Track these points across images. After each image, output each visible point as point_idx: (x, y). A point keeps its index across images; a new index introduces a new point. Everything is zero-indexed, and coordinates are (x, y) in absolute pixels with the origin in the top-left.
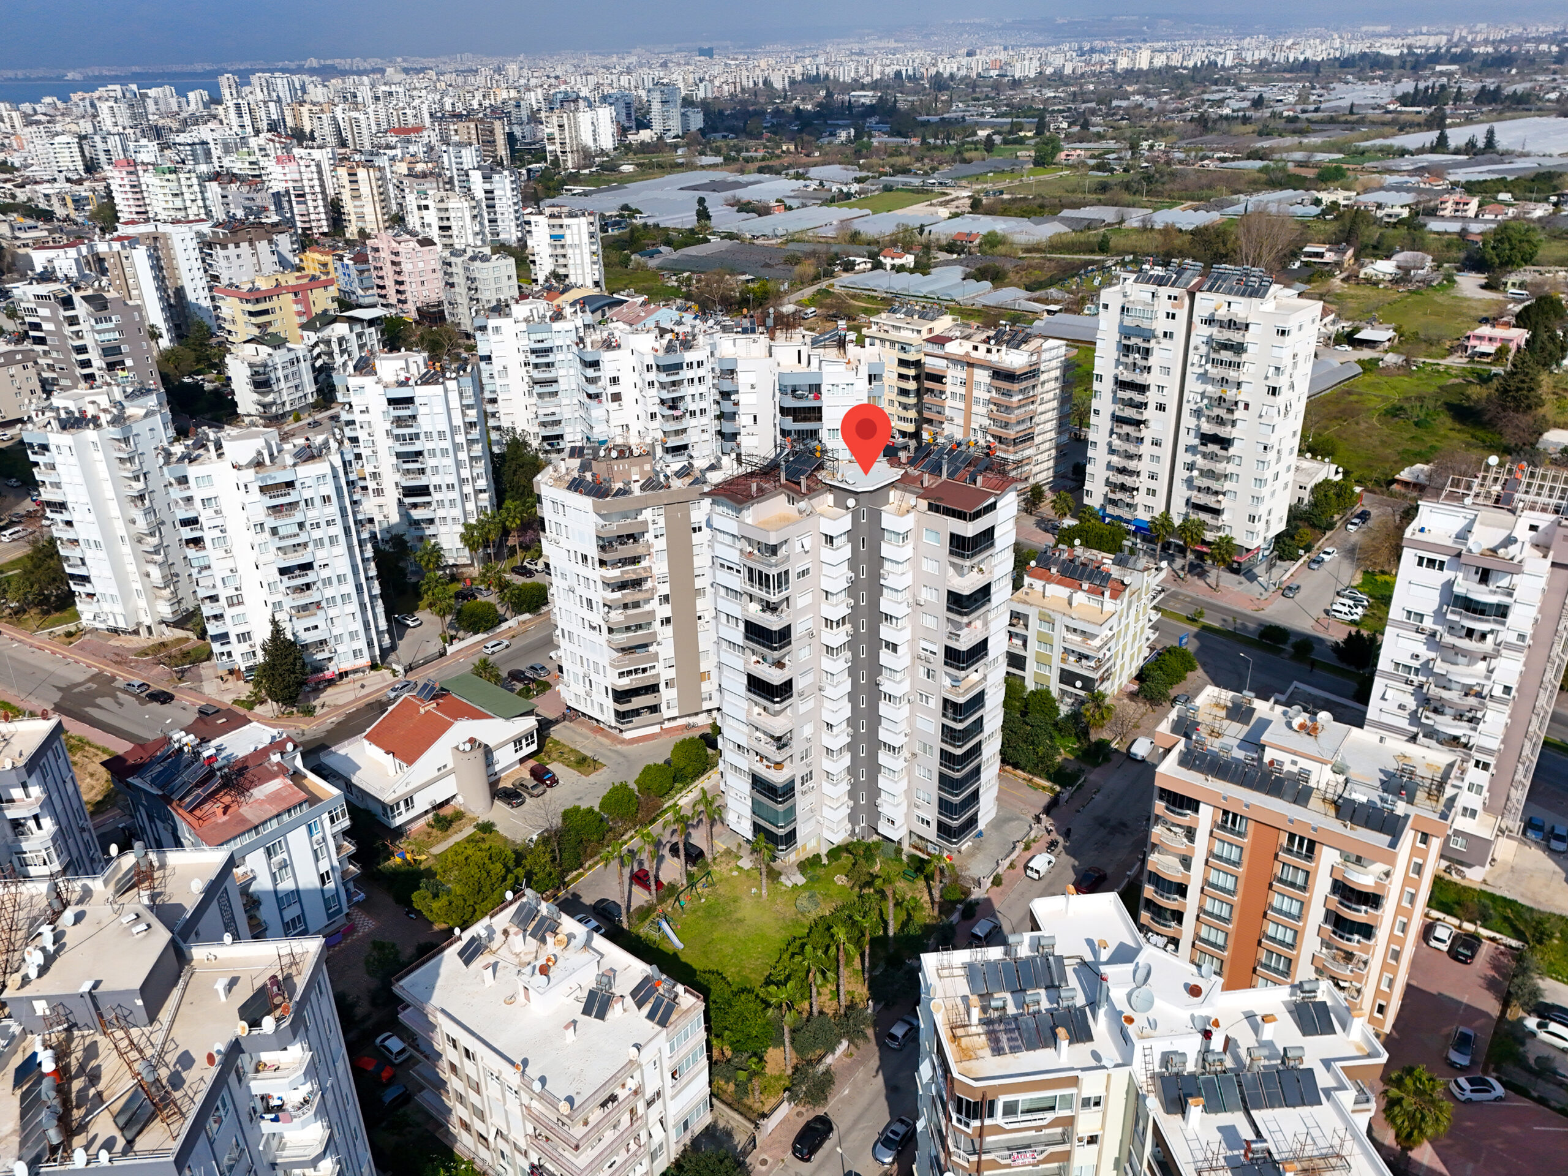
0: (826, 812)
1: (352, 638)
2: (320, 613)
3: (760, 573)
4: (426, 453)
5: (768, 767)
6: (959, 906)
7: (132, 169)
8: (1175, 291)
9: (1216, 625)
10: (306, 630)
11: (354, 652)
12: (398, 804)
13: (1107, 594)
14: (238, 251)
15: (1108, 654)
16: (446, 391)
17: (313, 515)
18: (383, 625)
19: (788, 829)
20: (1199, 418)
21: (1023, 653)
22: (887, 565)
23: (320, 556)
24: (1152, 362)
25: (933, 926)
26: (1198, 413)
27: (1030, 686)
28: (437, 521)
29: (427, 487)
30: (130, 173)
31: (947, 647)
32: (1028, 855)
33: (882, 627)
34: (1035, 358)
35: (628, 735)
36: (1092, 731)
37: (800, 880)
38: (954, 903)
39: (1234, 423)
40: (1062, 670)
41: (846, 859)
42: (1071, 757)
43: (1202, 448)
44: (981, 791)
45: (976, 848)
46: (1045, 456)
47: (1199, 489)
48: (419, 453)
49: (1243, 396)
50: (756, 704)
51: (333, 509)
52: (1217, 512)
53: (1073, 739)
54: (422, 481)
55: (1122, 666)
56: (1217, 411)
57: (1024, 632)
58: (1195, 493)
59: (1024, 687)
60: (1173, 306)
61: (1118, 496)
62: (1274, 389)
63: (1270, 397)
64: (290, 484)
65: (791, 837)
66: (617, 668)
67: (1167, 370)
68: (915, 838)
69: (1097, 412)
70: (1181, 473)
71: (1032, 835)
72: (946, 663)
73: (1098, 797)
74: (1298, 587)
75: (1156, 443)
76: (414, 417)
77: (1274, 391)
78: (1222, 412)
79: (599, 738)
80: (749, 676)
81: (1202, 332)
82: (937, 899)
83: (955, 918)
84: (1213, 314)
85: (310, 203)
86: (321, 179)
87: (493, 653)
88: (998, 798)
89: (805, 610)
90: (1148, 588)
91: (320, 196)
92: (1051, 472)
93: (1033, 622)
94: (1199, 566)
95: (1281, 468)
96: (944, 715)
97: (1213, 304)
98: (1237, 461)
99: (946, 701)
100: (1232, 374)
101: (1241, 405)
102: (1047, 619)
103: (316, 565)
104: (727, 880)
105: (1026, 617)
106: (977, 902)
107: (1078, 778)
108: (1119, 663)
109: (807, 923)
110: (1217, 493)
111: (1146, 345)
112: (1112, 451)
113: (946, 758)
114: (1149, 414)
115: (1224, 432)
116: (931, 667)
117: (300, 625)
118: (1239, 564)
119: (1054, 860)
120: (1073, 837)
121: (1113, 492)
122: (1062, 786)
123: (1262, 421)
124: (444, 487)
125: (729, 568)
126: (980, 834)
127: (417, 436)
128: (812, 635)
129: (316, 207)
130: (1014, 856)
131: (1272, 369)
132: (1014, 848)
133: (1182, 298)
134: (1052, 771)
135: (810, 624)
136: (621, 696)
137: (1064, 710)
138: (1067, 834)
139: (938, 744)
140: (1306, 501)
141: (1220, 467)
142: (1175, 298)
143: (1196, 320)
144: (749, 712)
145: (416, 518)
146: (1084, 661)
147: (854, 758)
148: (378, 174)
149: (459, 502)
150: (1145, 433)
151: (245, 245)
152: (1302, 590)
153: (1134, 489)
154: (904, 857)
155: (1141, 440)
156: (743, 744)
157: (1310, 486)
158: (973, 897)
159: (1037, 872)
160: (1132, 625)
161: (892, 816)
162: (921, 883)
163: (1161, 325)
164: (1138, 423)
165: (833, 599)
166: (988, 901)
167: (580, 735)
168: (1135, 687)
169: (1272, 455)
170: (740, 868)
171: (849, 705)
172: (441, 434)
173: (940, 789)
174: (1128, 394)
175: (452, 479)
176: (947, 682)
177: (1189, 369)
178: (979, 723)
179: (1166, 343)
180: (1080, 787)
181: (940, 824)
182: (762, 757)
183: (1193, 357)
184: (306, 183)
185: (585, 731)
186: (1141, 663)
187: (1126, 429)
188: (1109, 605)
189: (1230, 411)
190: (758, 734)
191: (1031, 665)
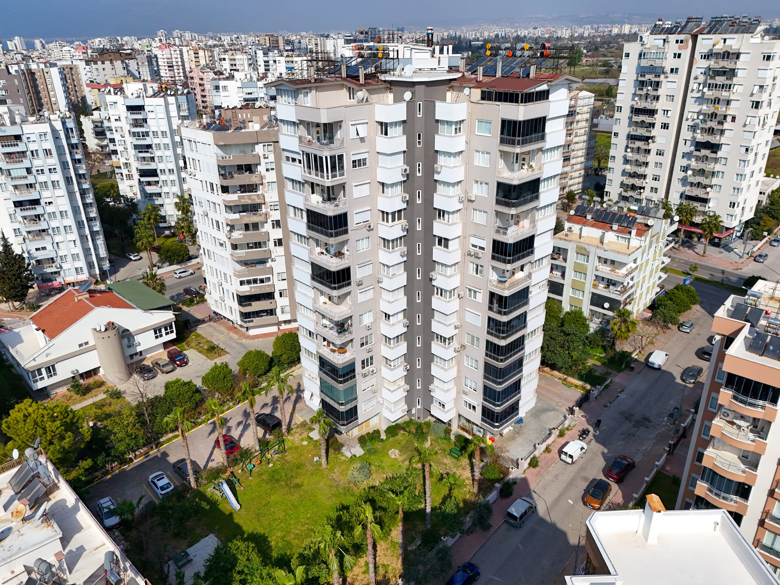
0: (385, 394)
1: (74, 260)
2: (48, 238)
3: (315, 156)
4: (154, 146)
5: (333, 351)
6: (498, 485)
7: (85, 51)
8: (681, 37)
9: (706, 277)
10: (37, 249)
11: (76, 269)
12: (39, 370)
13: (634, 232)
14: (103, 66)
15: (631, 283)
16: (167, 104)
17: (37, 163)
18: (103, 253)
19: (349, 406)
20: (694, 131)
21: (561, 281)
22: (441, 160)
23: (46, 195)
24: (661, 92)
25: (473, 503)
26: (693, 128)
27: (566, 308)
28: (163, 195)
29: (156, 170)
30: (83, 53)
31: (494, 241)
32: (562, 441)
33: (435, 223)
34: (573, 102)
35: (252, 332)
36: (618, 343)
37: (359, 451)
38: (493, 482)
39: (722, 132)
40: (593, 294)
41: (401, 436)
42: (598, 363)
43: (697, 153)
44: (522, 383)
45: (516, 433)
46: (577, 174)
47: (692, 184)
48: (149, 146)
49: (731, 111)
50: (322, 293)
51: (54, 161)
52: (705, 201)
53: (600, 350)
54: (152, 166)
55: (641, 294)
56: (710, 124)
57: (563, 264)
58: (688, 188)
59: (560, 309)
60: (680, 48)
61: (629, 194)
62: (758, 103)
63: (754, 110)
64: (18, 138)
65: (352, 414)
66: (239, 277)
67: (672, 98)
68: (463, 421)
69: (616, 134)
70: (678, 174)
71: (567, 423)
72: (493, 258)
73: (622, 396)
74: (767, 255)
75: (660, 153)
76: (145, 120)
77: (757, 105)
78: (713, 124)
79: (232, 334)
80: (313, 265)
81: (701, 64)
82: (477, 478)
83: (492, 496)
84: (712, 50)
85: (176, 71)
86: (182, 58)
87: (180, 277)
88: (537, 391)
89: (362, 200)
90: (664, 234)
91: (181, 67)
92: (580, 186)
93: (572, 256)
94: (687, 242)
95: (756, 168)
96: (490, 309)
97: (711, 42)
98: (723, 161)
99: (492, 295)
100: (724, 94)
101: (729, 119)
102: (583, 252)
103: (42, 202)
104: (297, 448)
105: (566, 251)
106: (514, 482)
107: (606, 380)
108: (639, 292)
109: (357, 492)
110: (705, 187)
111: (657, 79)
112: (626, 161)
113: (492, 349)
114: (656, 132)
115: (714, 139)
116: (479, 262)
117: (32, 246)
118: (720, 239)
119: (586, 447)
120: (603, 427)
121: (626, 191)
122: (593, 385)
123: (746, 129)
124: (167, 171)
125: (294, 160)
126: (520, 421)
127: (147, 134)
128: (370, 229)
129: (179, 73)
130: (549, 441)
131: (757, 88)
132: (550, 434)
133: (687, 41)
134: (583, 372)
135: (367, 216)
136: (243, 300)
137: (593, 326)
138: (597, 424)
139: (484, 336)
140: (764, 203)
141: (709, 167)
142: (682, 42)
143: (697, 56)
144: (315, 301)
145: (149, 192)
146: (611, 287)
147: (410, 347)
148: (210, 54)
149: (177, 182)
150: (653, 147)
151: (107, 63)
152: (769, 256)
153: (641, 188)
154: (452, 437)
155: (648, 151)
156: (313, 330)
157: (769, 191)
158: (511, 476)
159: (571, 457)
160: (651, 262)
161: (443, 400)
162: (465, 461)
163: (669, 63)
164: (646, 139)
165: (389, 191)
166: (524, 481)
167: (219, 331)
168: (649, 314)
169: (751, 156)
170: (310, 438)
171: (405, 298)
172: (164, 133)
173: (485, 377)
174: (641, 118)
175: (172, 166)
176: (494, 277)
177: (689, 95)
178: (522, 319)
179: (672, 77)
180: (607, 387)
181: (484, 409)
182: (329, 343)
183: (693, 85)
184: (174, 60)
185: (223, 329)
186: (653, 296)
187: (638, 144)
188: (635, 241)
189: (721, 123)
190: (325, 322)
191: (568, 292)
